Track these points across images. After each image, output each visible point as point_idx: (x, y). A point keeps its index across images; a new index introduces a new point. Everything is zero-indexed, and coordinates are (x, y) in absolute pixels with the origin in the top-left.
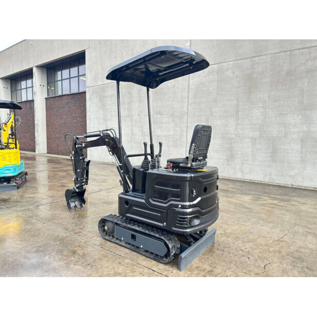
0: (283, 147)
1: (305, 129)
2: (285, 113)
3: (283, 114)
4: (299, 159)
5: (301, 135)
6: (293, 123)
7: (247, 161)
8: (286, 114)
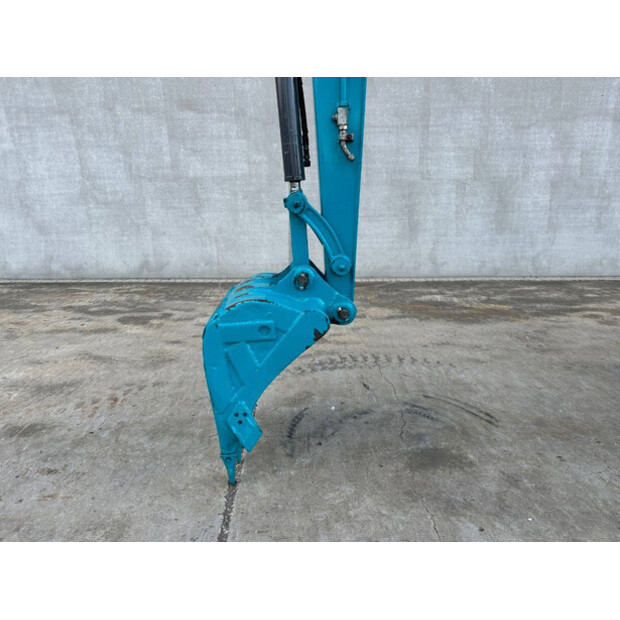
0: (519, 199)
1: (559, 160)
2: (526, 124)
3: (523, 127)
4: (545, 223)
5: (553, 172)
6: (539, 148)
7: (445, 235)
8: (528, 128)
